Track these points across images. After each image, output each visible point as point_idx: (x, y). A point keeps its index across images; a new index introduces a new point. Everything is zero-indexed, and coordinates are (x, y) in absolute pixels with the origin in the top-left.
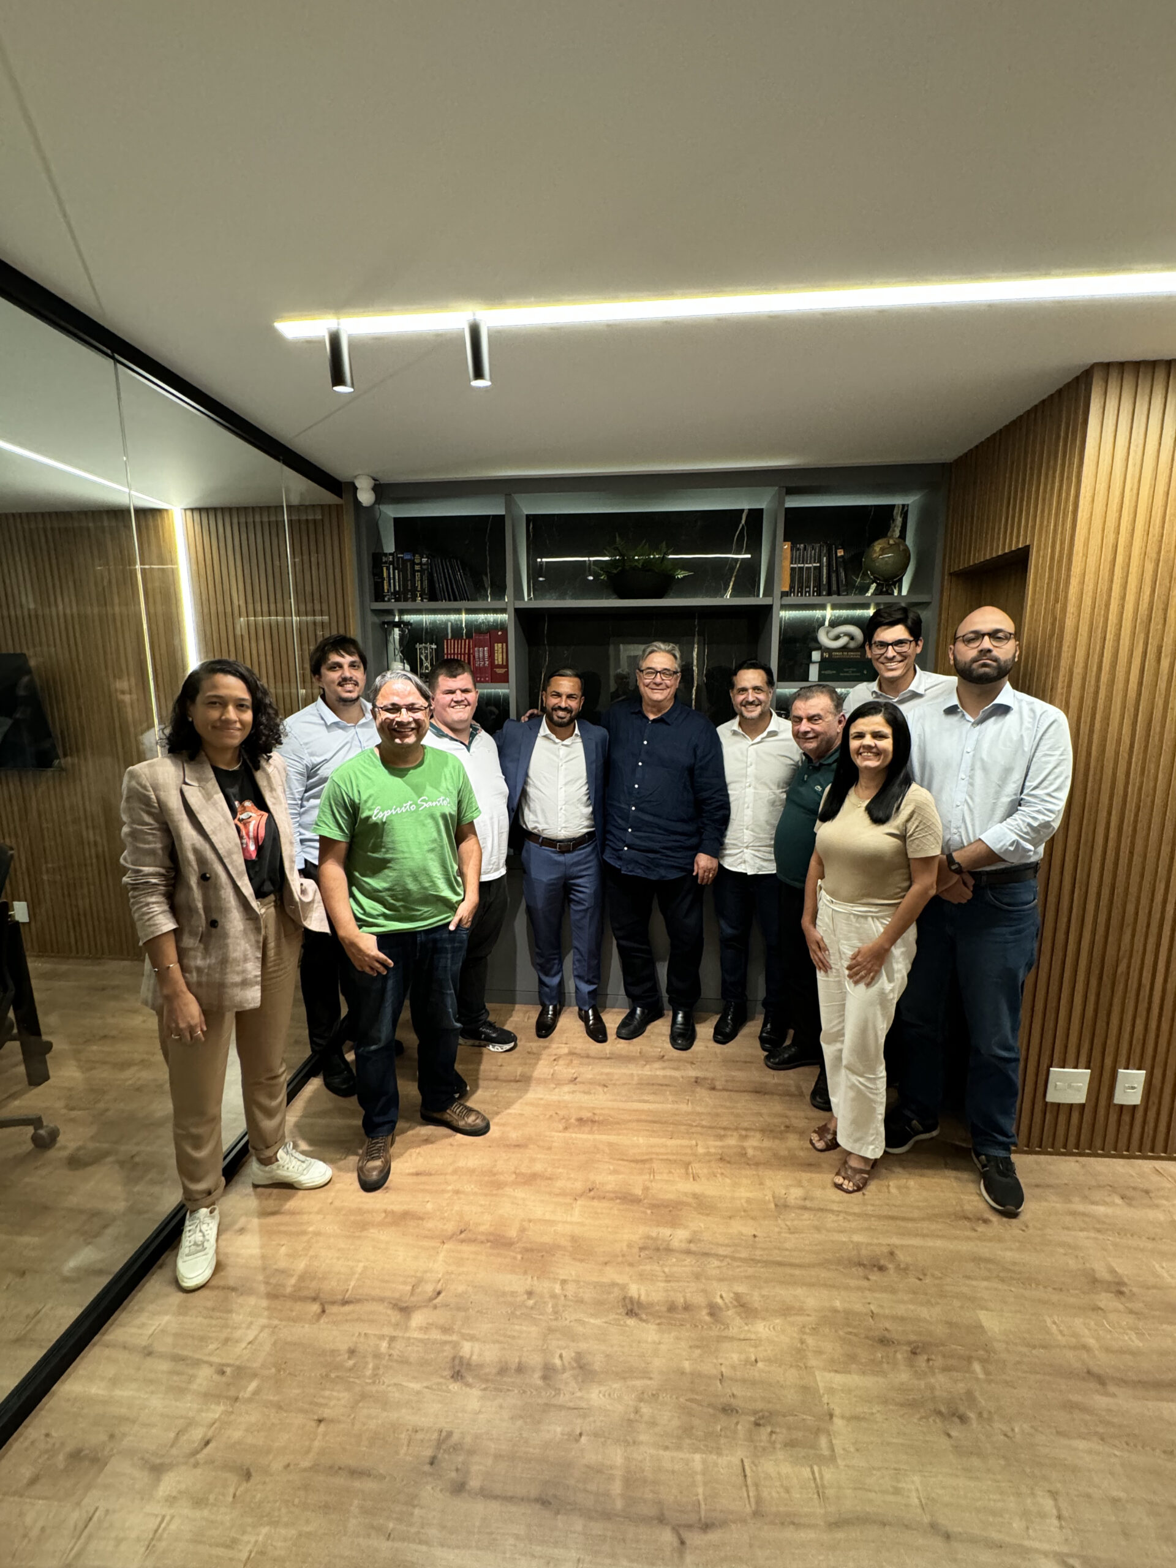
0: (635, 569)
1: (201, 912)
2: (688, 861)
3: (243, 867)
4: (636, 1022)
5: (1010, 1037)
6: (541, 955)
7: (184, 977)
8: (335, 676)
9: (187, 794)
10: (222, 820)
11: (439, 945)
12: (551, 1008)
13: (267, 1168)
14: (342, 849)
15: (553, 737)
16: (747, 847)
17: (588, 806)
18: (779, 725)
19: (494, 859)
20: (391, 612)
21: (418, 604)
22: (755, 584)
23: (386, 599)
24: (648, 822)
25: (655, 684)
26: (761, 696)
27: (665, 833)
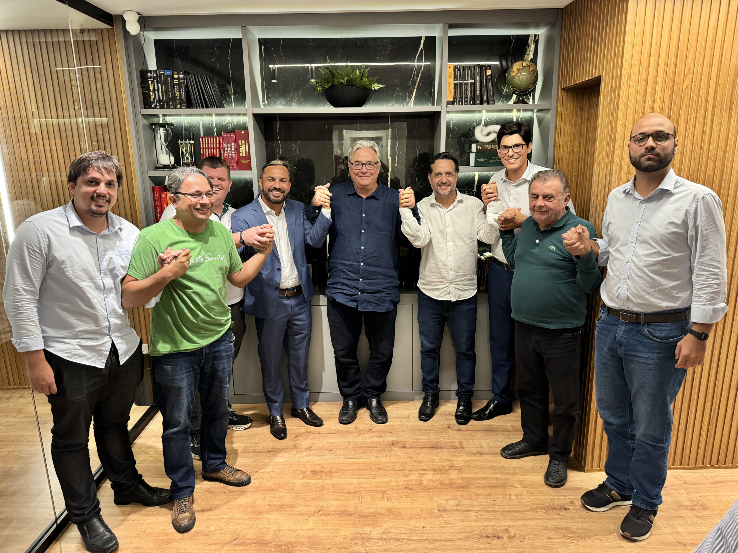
0: (341, 84)
4: (351, 412)
11: (218, 354)
16: (451, 283)
20: (157, 116)
21: (178, 110)
22: (431, 93)
23: (153, 106)
24: (373, 272)
25: (362, 173)
26: (451, 179)
27: (385, 278)
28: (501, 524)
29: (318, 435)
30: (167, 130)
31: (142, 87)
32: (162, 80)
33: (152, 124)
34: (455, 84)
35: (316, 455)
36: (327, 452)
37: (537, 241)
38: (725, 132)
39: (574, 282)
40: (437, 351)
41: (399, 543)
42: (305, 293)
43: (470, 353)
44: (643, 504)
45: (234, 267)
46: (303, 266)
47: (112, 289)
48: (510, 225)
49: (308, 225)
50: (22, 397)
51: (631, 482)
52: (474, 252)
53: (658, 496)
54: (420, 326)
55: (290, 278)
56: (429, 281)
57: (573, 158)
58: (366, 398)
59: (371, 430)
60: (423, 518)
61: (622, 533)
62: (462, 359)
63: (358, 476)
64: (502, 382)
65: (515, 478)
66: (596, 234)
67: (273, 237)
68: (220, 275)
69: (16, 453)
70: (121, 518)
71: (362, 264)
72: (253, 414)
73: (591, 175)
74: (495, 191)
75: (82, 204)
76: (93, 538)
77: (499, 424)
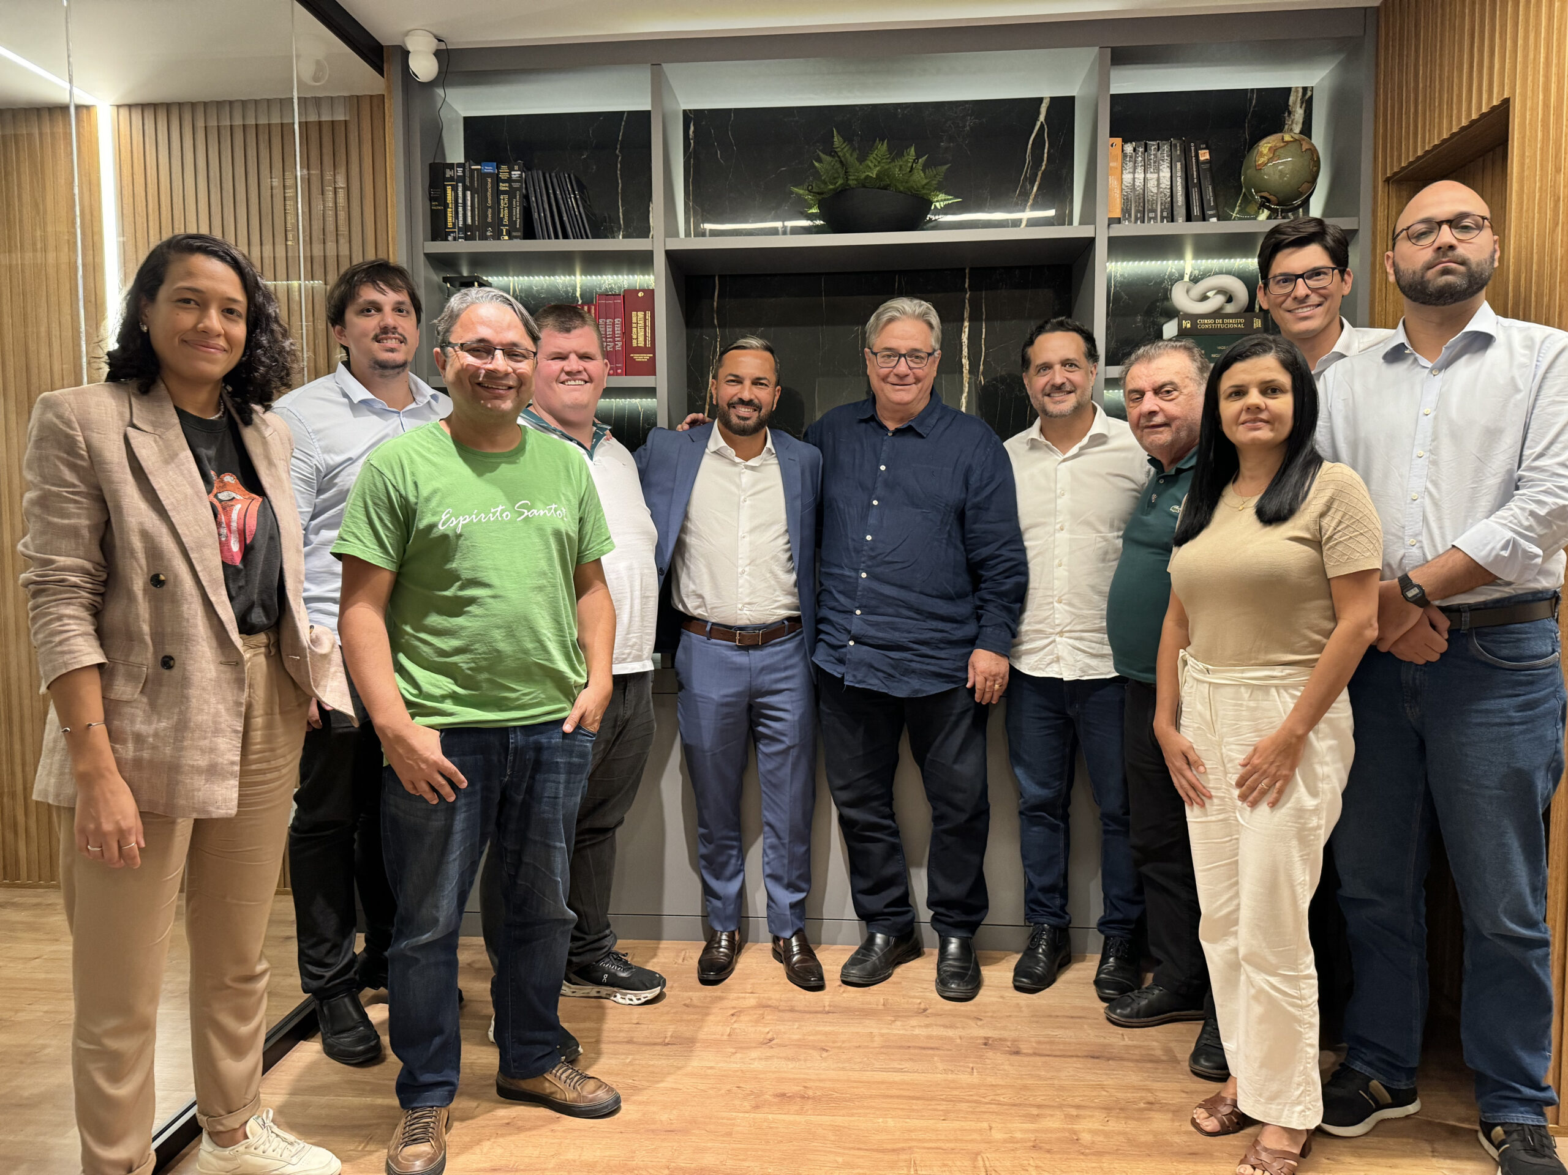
0: (864, 184)
1: (148, 639)
2: (961, 664)
3: (220, 574)
4: (874, 958)
5: (1529, 900)
6: (706, 839)
7: (114, 750)
8: (370, 324)
9: (133, 442)
10: (189, 491)
11: (545, 756)
12: (724, 937)
13: (227, 1152)
14: (384, 582)
15: (731, 452)
16: (1061, 634)
17: (789, 571)
18: (1109, 427)
19: (633, 639)
21: (503, 244)
23: (450, 238)
25: (897, 375)
26: (1076, 377)
27: (918, 616)
29: (788, 1015)
31: (431, 199)
32: (475, 184)
33: (446, 279)
35: (787, 1059)
36: (815, 1054)
40: (1060, 811)
59: (925, 1010)
62: (1114, 832)
63: (901, 1113)
71: (864, 575)
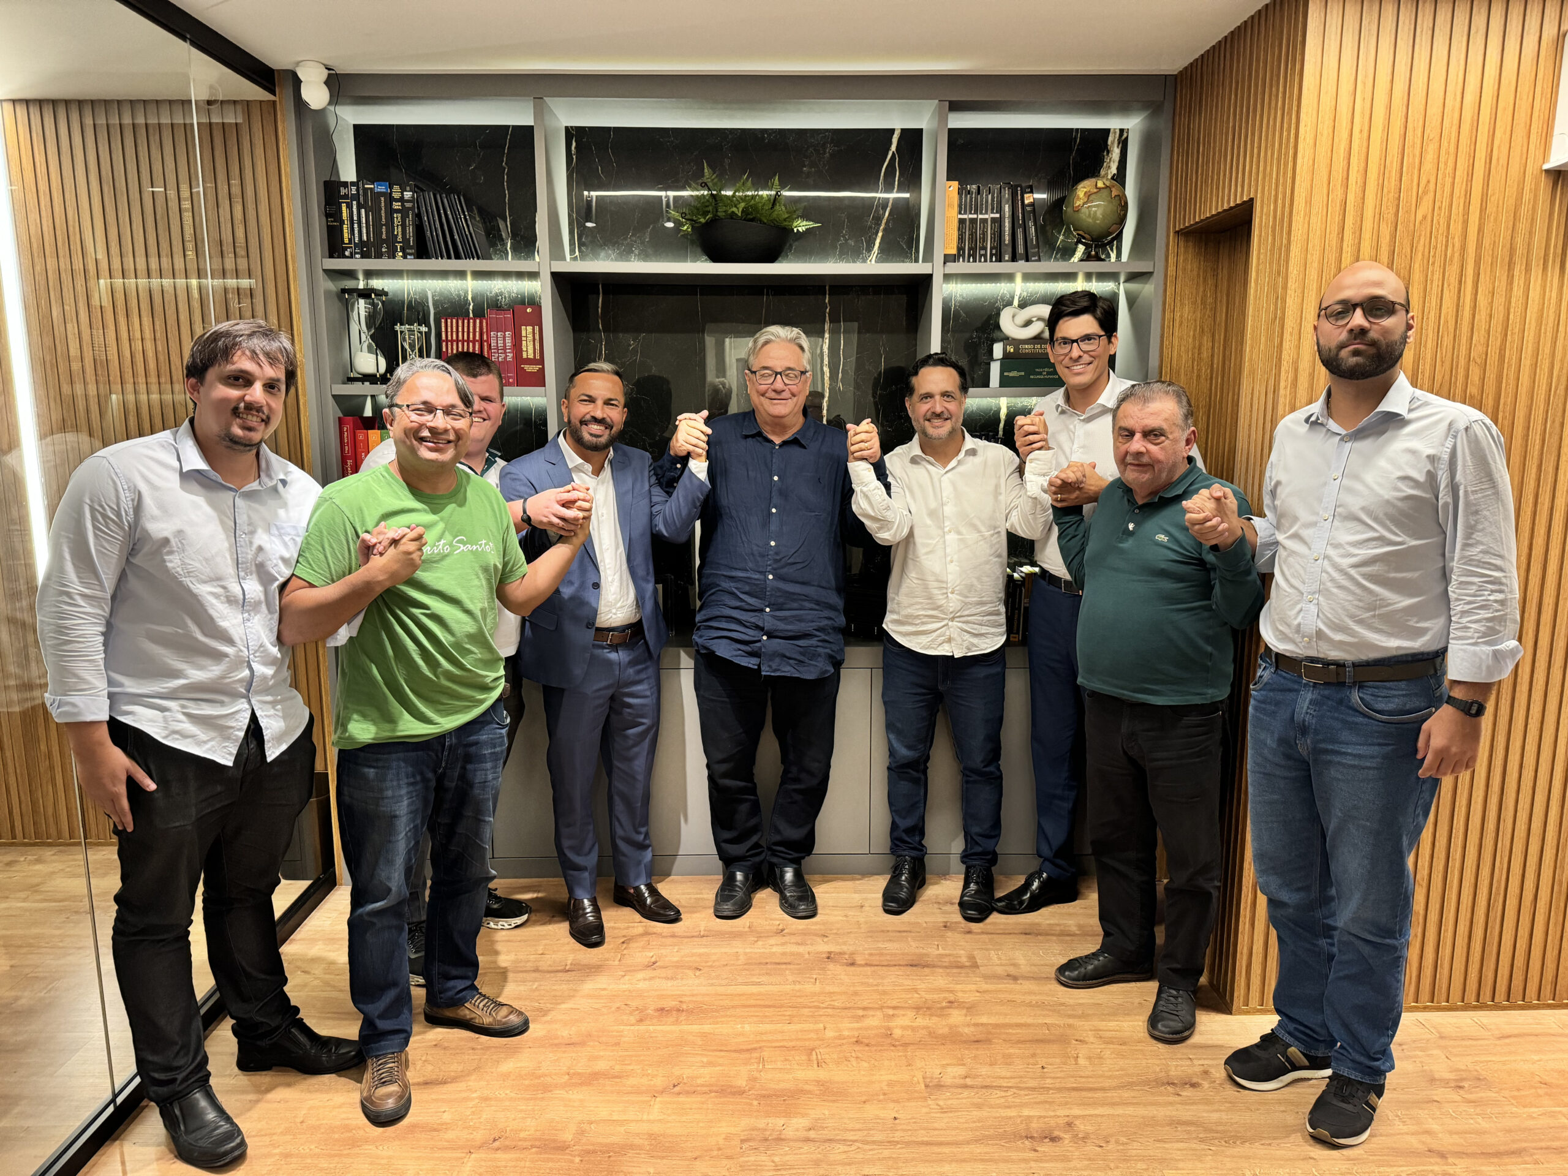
4: (741, 893)
11: (474, 750)
16: (953, 618)
20: (350, 274)
21: (399, 262)
22: (913, 241)
23: (347, 253)
24: (794, 594)
25: (775, 391)
26: (952, 406)
27: (817, 607)
28: (1058, 1113)
29: (670, 941)
30: (374, 305)
31: (327, 216)
32: (369, 202)
33: (344, 291)
34: (962, 222)
35: (667, 978)
36: (690, 973)
37: (1131, 526)
38: (1501, 308)
39: (1208, 608)
40: (922, 767)
41: (843, 1148)
42: (650, 635)
43: (991, 769)
44: (1355, 1069)
45: (511, 571)
46: (648, 581)
47: (260, 602)
48: (1074, 496)
49: (658, 494)
50: (39, 861)
51: (1330, 1024)
52: (999, 556)
53: (1385, 1054)
54: (886, 712)
55: (619, 605)
56: (907, 616)
57: (1199, 370)
58: (772, 866)
59: (782, 930)
60: (894, 1101)
61: (1311, 1130)
62: (975, 782)
63: (755, 1019)
64: (1057, 834)
65: (1086, 1025)
66: (1249, 508)
67: (589, 510)
68: (484, 582)
69: (27, 970)
70: (252, 1097)
71: (771, 577)
72: (532, 900)
73: (1236, 404)
74: (1042, 430)
75: (210, 424)
76: (193, 1132)
77: (1052, 922)
